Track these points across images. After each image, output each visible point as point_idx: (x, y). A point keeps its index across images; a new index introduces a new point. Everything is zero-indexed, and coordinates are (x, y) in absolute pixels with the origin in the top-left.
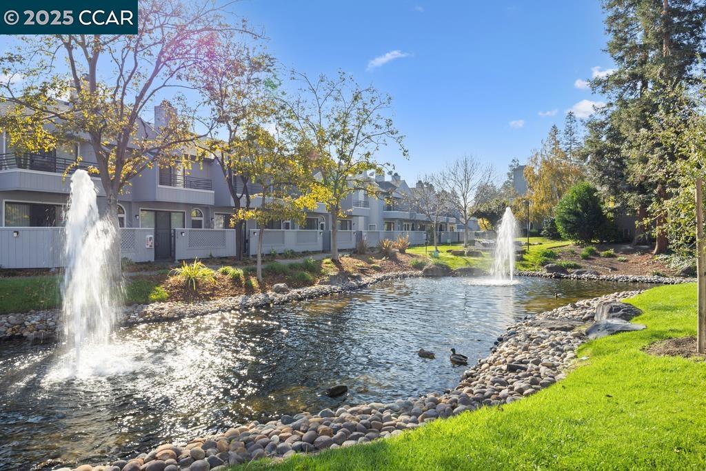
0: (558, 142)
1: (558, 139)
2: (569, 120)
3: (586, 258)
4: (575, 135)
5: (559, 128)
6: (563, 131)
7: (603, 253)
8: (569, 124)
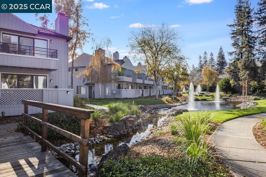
0: (201, 61)
1: (201, 60)
2: (205, 54)
3: (229, 96)
4: (207, 59)
5: (201, 56)
6: (203, 58)
7: (233, 95)
8: (205, 55)
